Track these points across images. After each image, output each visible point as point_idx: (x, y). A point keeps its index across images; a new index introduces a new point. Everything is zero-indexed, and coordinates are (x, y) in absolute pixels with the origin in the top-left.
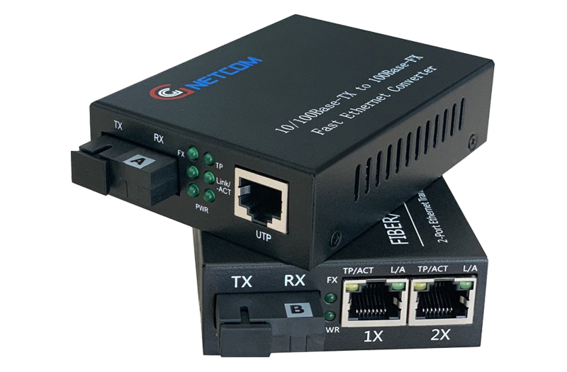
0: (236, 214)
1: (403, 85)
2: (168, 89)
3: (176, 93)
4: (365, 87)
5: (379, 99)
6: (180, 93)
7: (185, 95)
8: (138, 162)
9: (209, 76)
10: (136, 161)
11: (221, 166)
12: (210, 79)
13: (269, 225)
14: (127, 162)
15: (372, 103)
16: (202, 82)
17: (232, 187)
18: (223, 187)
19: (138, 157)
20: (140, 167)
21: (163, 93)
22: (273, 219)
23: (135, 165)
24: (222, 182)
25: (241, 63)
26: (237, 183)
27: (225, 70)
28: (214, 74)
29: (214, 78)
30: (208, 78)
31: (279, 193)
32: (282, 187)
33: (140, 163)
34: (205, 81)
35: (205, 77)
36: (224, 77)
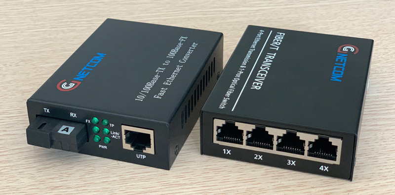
0: (124, 148)
1: (186, 58)
2: (66, 83)
3: (72, 85)
4: (168, 62)
5: (178, 69)
6: (74, 84)
7: (77, 86)
8: (66, 130)
9: (83, 70)
10: (64, 130)
11: (113, 125)
12: (85, 72)
13: (144, 151)
14: (60, 132)
15: (175, 73)
16: (82, 75)
17: (121, 135)
18: (115, 135)
19: (64, 127)
20: (68, 133)
21: (64, 86)
22: (146, 148)
23: (65, 132)
24: (114, 133)
25: (95, 58)
26: (123, 133)
27: (90, 65)
28: (85, 68)
29: (87, 71)
30: (83, 71)
31: (149, 135)
32: (151, 132)
33: (67, 131)
34: (83, 74)
35: (81, 72)
36: (92, 70)
